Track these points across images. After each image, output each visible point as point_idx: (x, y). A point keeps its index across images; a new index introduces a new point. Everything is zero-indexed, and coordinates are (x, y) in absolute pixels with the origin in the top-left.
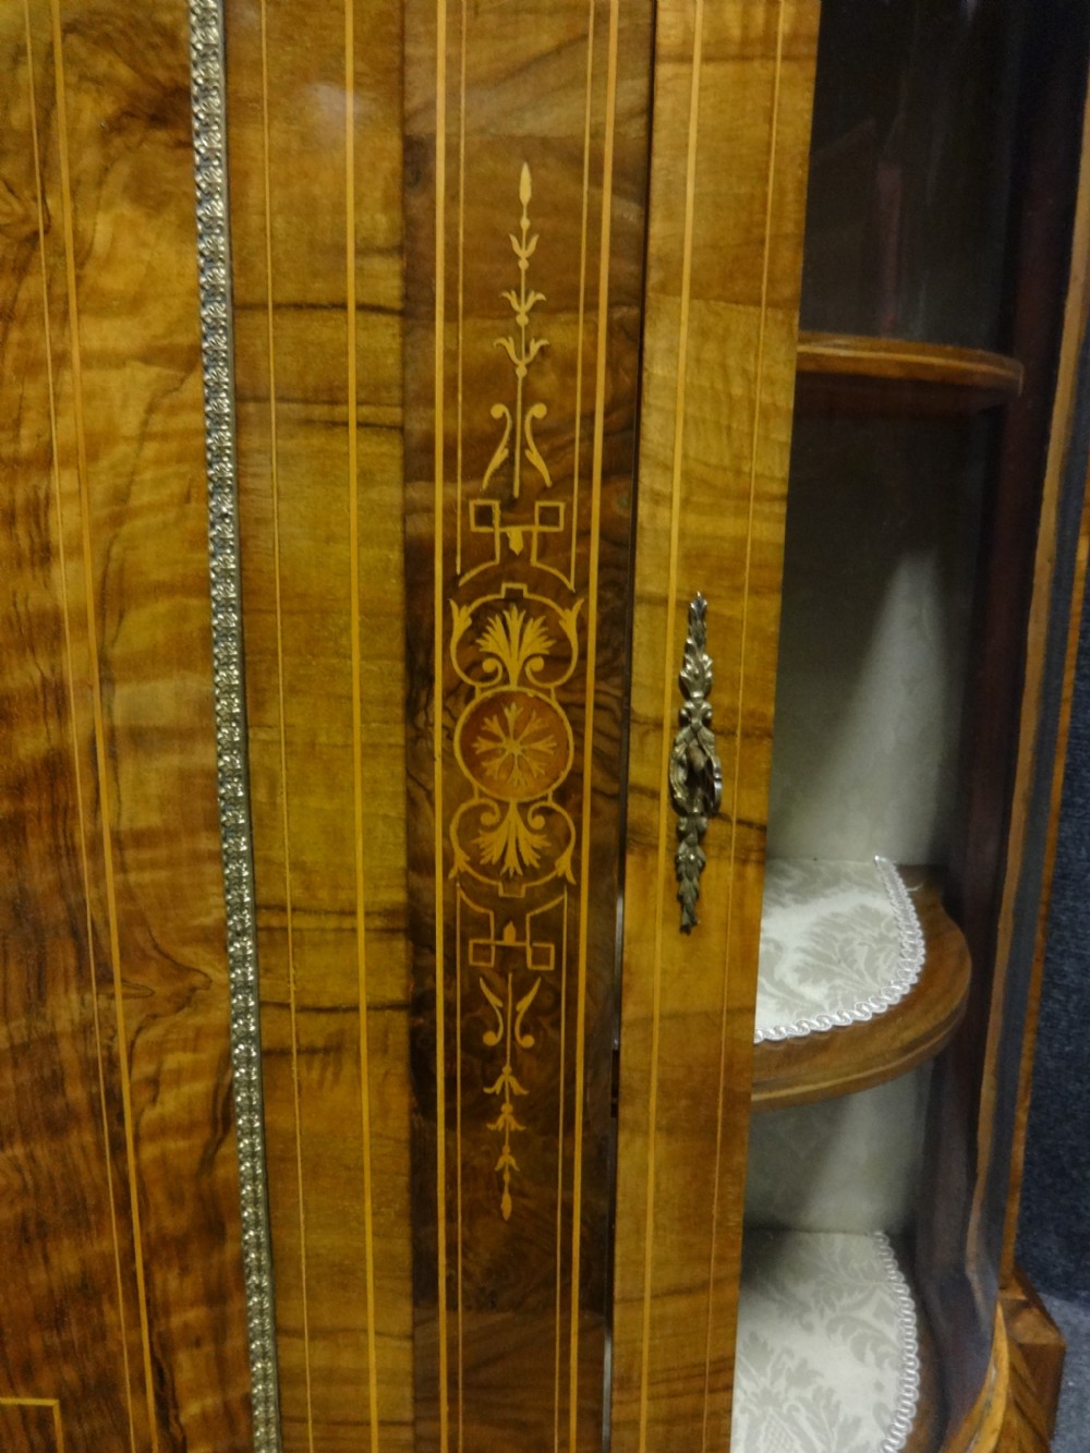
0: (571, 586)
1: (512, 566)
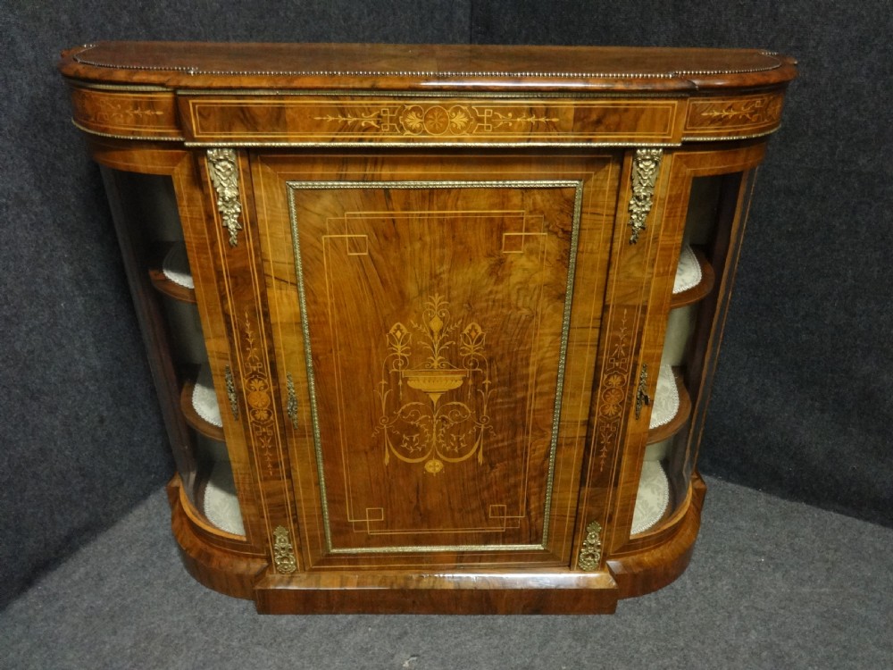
0: (626, 371)
1: (616, 368)
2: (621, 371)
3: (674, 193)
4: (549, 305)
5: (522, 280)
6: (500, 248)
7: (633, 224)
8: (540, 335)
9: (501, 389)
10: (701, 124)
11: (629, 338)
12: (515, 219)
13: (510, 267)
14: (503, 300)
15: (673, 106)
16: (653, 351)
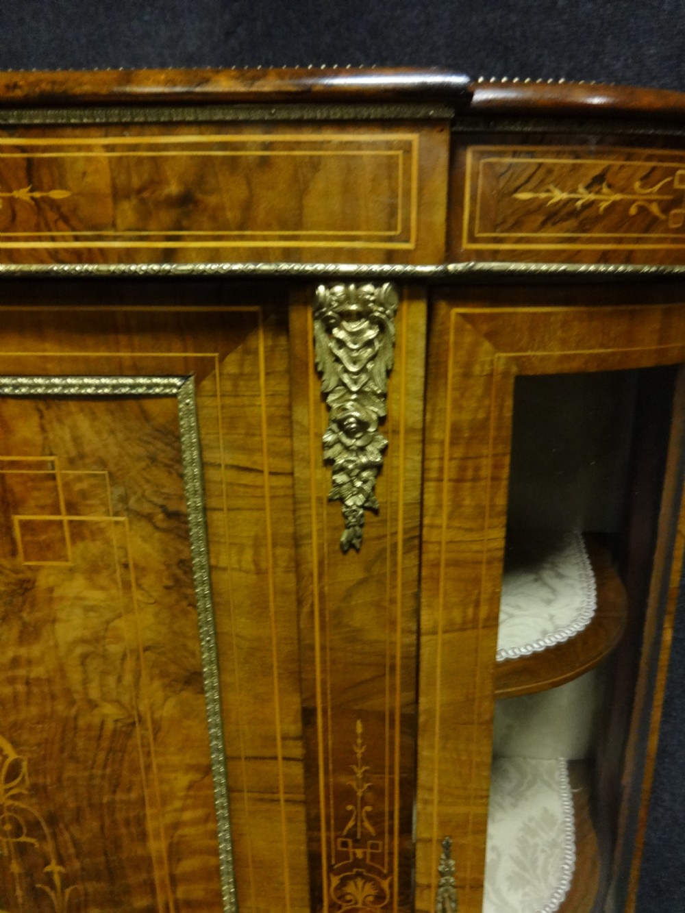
0: (385, 871)
1: (357, 863)
2: (371, 869)
3: (466, 416)
4: (166, 698)
5: (87, 634)
6: (14, 553)
7: (342, 500)
8: (160, 768)
9: (91, 887)
10: (517, 225)
11: (378, 792)
12: (33, 479)
13: (50, 601)
14: (49, 681)
15: (407, 148)
16: (461, 809)
